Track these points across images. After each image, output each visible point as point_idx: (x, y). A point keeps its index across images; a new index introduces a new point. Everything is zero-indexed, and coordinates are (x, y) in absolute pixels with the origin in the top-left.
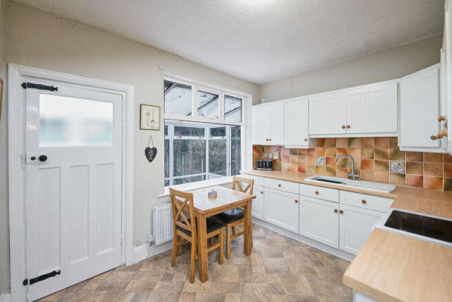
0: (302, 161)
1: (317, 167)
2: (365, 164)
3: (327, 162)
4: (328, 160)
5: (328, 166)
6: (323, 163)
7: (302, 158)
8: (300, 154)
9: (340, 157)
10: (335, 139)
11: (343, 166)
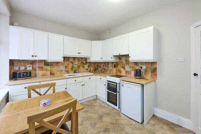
0: (53, 69)
1: (61, 71)
2: (79, 67)
3: (66, 68)
4: (66, 67)
5: (66, 69)
6: (64, 68)
7: (53, 67)
8: (51, 65)
9: (71, 65)
10: (69, 58)
11: (72, 68)
